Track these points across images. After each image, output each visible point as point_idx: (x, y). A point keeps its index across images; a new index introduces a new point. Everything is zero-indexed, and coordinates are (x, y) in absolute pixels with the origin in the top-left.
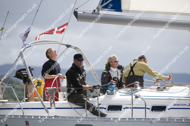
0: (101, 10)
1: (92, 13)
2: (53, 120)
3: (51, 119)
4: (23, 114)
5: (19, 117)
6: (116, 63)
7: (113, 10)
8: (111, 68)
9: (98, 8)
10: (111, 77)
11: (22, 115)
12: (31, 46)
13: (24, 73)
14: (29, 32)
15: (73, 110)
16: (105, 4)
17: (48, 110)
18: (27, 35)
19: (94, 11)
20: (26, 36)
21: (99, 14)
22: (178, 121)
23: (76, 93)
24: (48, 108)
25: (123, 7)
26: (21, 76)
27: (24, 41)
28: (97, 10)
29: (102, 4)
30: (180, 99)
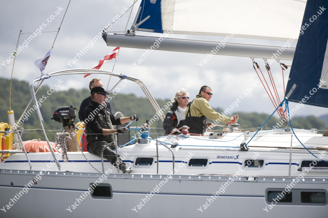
0: (137, 30)
1: (126, 35)
2: (64, 176)
3: (62, 175)
4: (31, 168)
5: (26, 172)
6: (184, 100)
7: (152, 30)
8: (179, 108)
9: (133, 28)
10: (176, 120)
11: (29, 170)
12: (50, 77)
13: (63, 114)
14: (48, 58)
15: (88, 163)
16: (141, 23)
17: (60, 163)
18: (46, 63)
19: (129, 31)
20: (44, 63)
21: (134, 35)
22: (213, 180)
23: (97, 140)
24: (60, 161)
25: (164, 27)
26: (60, 118)
27: (42, 69)
28: (131, 30)
29: (138, 22)
30: (228, 150)
